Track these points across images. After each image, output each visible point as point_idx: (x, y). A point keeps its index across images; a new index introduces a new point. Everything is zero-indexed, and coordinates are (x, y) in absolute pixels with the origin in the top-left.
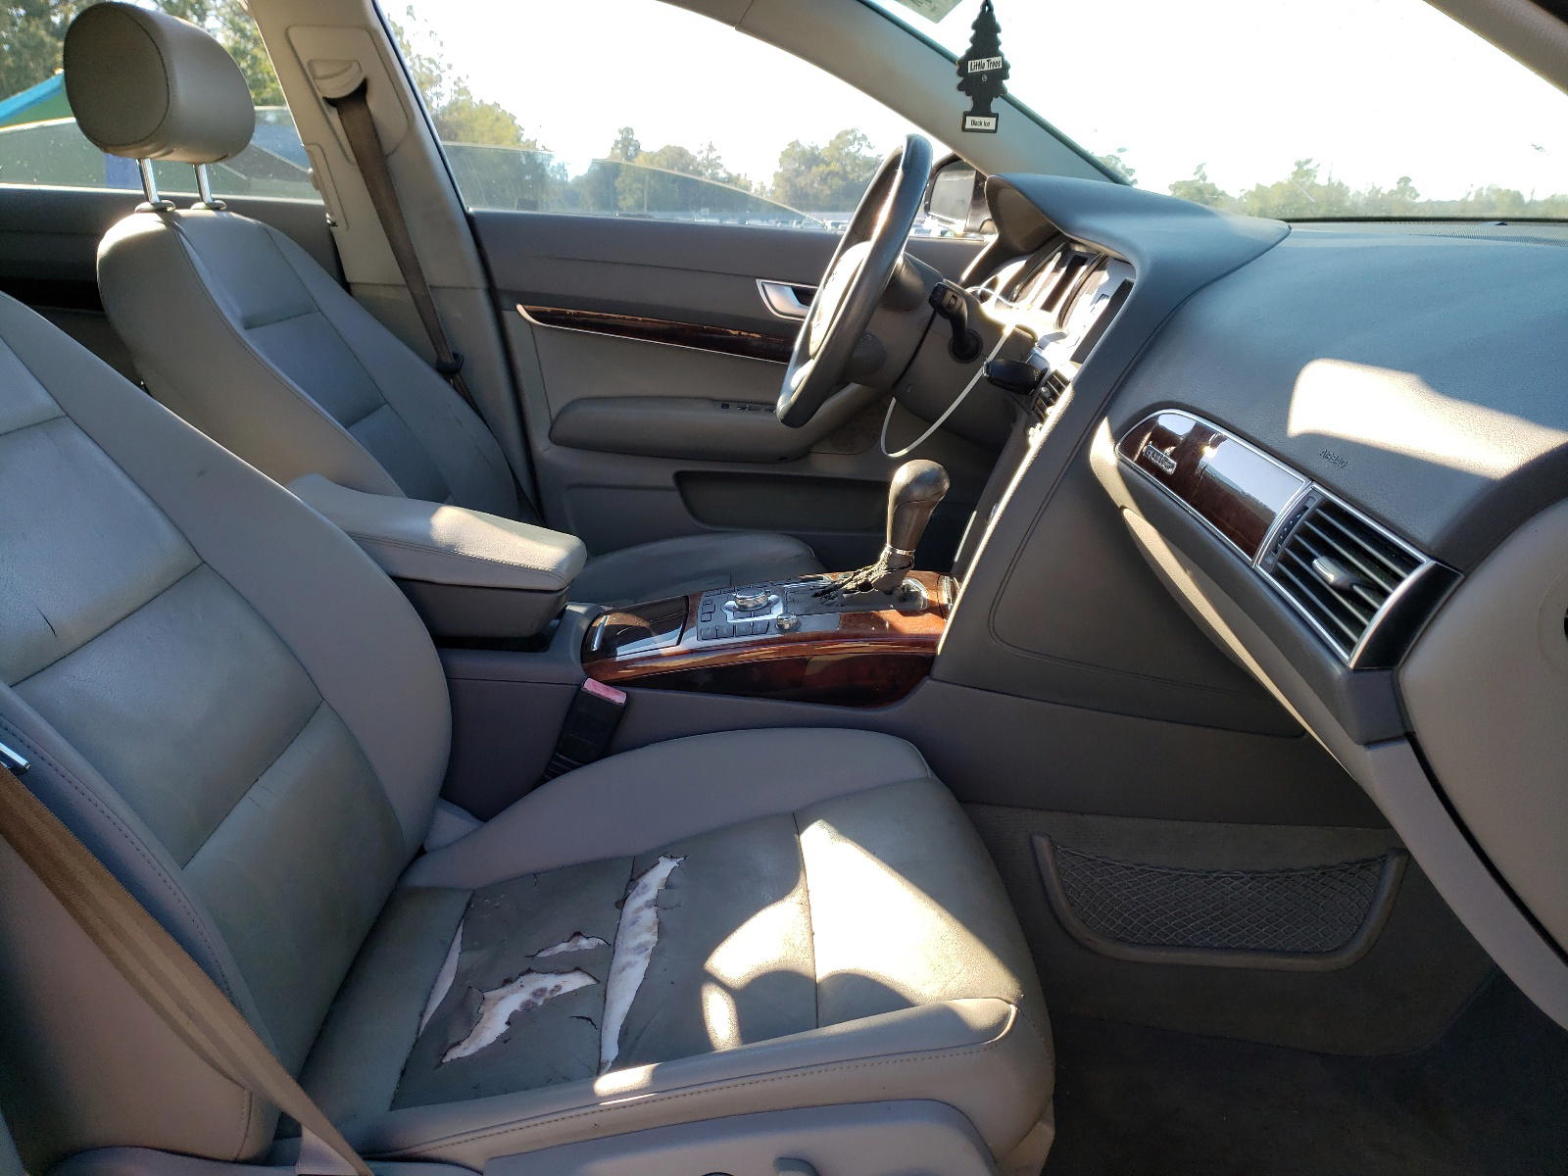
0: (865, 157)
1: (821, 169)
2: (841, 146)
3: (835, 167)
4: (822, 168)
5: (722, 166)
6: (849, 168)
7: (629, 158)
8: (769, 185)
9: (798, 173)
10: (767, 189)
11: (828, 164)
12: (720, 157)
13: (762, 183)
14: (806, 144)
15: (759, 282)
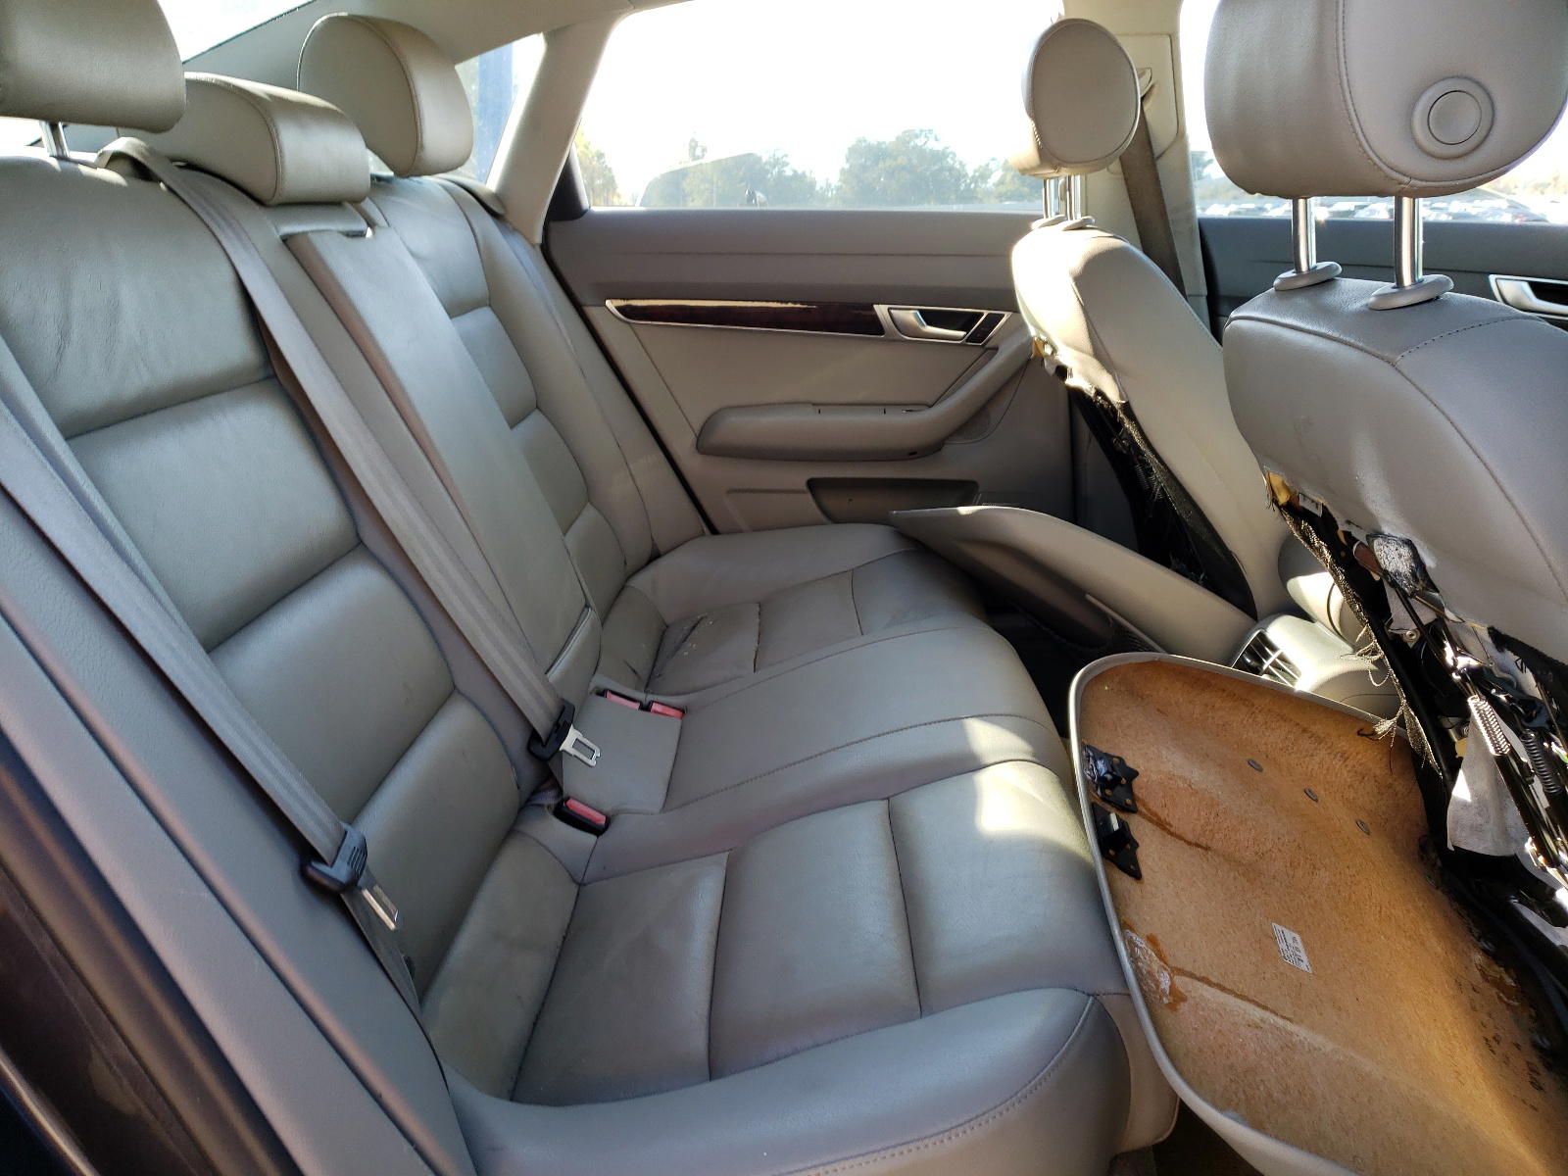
0: (931, 150)
1: (887, 164)
2: (907, 139)
3: (902, 160)
4: (889, 162)
5: (787, 164)
6: (915, 161)
7: (696, 158)
8: (835, 180)
9: (864, 168)
10: (833, 187)
11: (895, 159)
12: (786, 156)
13: (827, 180)
14: (873, 140)
15: (1492, 278)
